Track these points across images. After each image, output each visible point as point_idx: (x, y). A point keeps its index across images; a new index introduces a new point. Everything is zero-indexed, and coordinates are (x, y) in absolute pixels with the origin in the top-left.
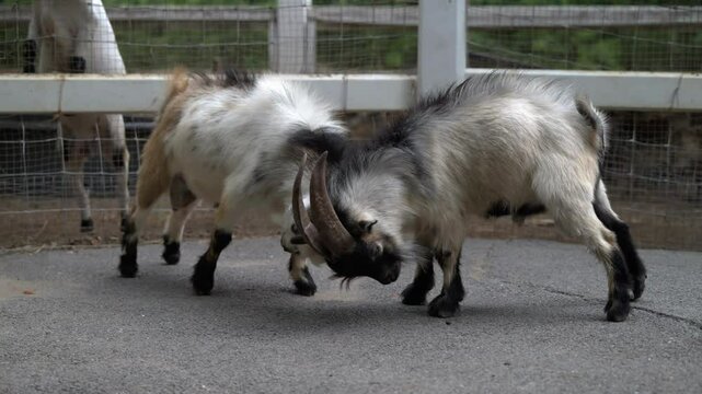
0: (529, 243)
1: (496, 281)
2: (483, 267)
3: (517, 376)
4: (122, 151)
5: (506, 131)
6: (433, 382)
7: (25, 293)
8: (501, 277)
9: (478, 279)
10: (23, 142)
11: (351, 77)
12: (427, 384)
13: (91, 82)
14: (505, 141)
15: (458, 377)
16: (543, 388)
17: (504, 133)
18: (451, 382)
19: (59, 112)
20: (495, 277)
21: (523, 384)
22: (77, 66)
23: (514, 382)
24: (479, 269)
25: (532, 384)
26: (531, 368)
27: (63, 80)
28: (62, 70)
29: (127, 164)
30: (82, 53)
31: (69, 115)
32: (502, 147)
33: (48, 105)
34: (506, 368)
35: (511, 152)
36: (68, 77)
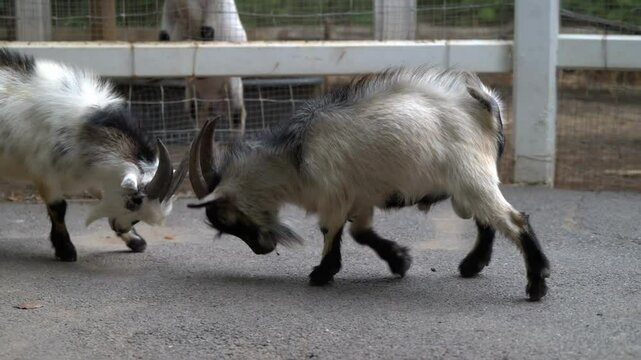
0: (616, 195)
1: (587, 232)
2: (574, 218)
3: (609, 326)
4: (241, 110)
5: (399, 127)
6: (532, 331)
7: (167, 238)
8: (591, 229)
9: (570, 230)
10: (162, 103)
11: (453, 43)
12: (527, 333)
13: (219, 49)
14: (398, 138)
15: (555, 326)
16: (633, 339)
17: (397, 130)
18: (549, 331)
19: (193, 76)
20: (586, 228)
21: (615, 334)
22: (206, 34)
23: (607, 332)
24: (571, 220)
25: (623, 334)
26: (622, 319)
27: (197, 48)
28: (195, 39)
29: (243, 121)
30: (211, 23)
31: (201, 79)
32: (395, 143)
33: (184, 70)
34: (599, 318)
35: (404, 147)
36: (201, 45)
